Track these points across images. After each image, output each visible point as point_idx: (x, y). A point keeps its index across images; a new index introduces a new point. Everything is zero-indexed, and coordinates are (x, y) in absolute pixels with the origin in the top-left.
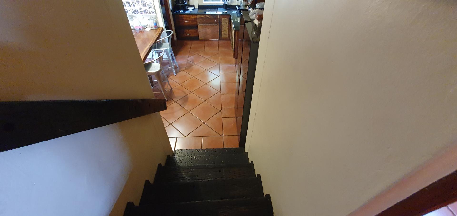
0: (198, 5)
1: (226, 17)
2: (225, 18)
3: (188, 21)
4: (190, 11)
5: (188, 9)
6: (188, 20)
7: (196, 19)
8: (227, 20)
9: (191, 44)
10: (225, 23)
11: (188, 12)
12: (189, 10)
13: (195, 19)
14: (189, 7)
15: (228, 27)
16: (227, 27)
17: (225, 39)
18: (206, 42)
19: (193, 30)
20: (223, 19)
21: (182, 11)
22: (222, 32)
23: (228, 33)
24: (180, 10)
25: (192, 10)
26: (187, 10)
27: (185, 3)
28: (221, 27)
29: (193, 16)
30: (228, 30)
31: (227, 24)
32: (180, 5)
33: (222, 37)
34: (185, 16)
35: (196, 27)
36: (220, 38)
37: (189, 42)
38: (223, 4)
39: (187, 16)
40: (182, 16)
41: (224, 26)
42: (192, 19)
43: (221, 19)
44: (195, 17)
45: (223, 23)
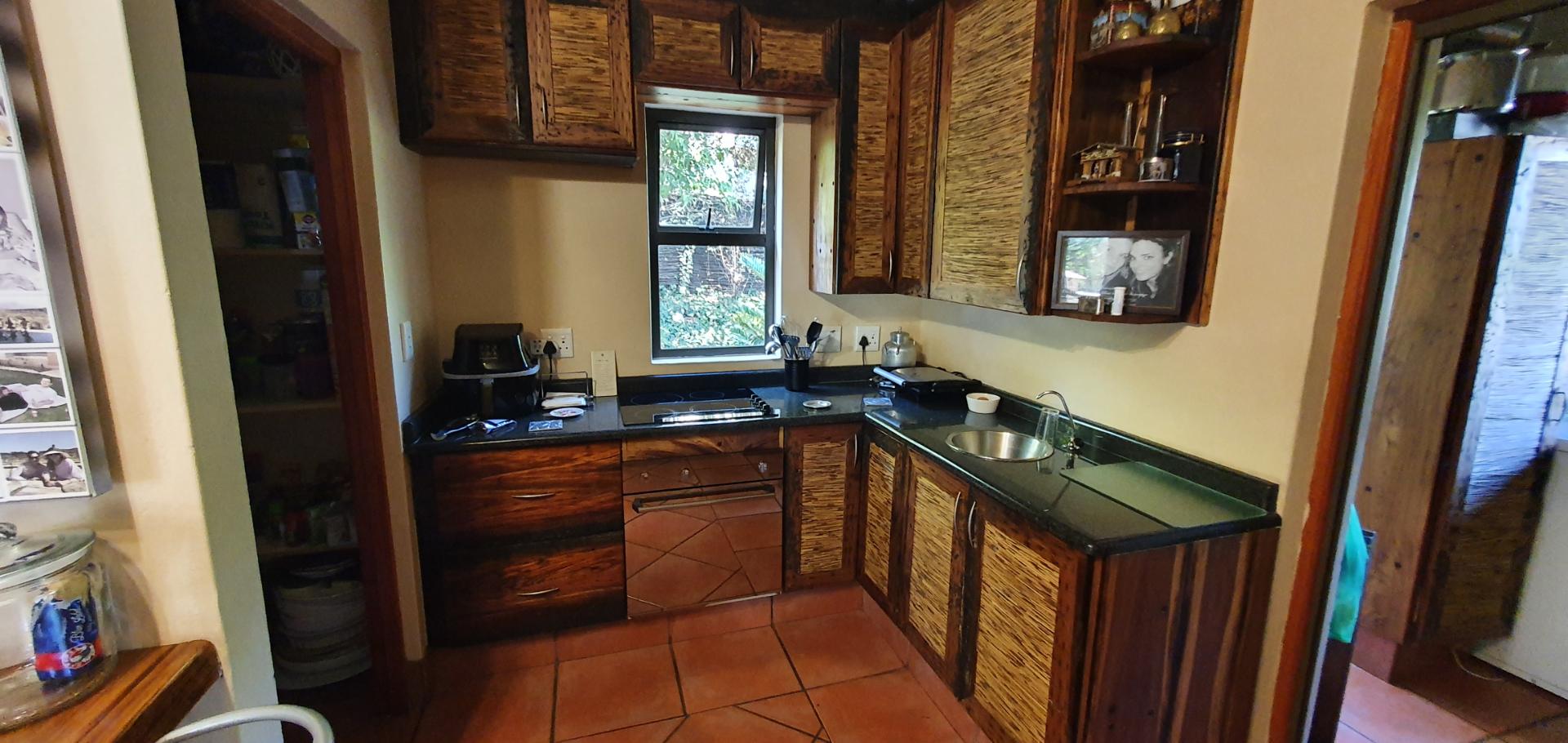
1: (828, 439)
2: (828, 445)
3: (550, 491)
4: (564, 419)
5: (546, 404)
6: (544, 485)
7: (619, 467)
8: (839, 453)
9: (557, 662)
10: (827, 478)
11: (548, 425)
12: (552, 413)
13: (602, 469)
14: (549, 395)
15: (847, 497)
16: (840, 502)
17: (822, 582)
18: (680, 626)
19: (582, 557)
20: (809, 451)
21: (501, 423)
22: (800, 541)
23: (845, 540)
24: (486, 418)
25: (581, 412)
26: (541, 413)
27: (527, 369)
28: (799, 503)
29: (592, 447)
30: (848, 518)
31: (842, 477)
32: (488, 380)
33: (805, 568)
34: (523, 455)
35: (610, 526)
36: (789, 585)
37: (541, 649)
38: (782, 366)
39: (542, 456)
40: (501, 455)
41: (815, 495)
42: (577, 470)
43: (799, 455)
44: (603, 456)
45: (814, 479)
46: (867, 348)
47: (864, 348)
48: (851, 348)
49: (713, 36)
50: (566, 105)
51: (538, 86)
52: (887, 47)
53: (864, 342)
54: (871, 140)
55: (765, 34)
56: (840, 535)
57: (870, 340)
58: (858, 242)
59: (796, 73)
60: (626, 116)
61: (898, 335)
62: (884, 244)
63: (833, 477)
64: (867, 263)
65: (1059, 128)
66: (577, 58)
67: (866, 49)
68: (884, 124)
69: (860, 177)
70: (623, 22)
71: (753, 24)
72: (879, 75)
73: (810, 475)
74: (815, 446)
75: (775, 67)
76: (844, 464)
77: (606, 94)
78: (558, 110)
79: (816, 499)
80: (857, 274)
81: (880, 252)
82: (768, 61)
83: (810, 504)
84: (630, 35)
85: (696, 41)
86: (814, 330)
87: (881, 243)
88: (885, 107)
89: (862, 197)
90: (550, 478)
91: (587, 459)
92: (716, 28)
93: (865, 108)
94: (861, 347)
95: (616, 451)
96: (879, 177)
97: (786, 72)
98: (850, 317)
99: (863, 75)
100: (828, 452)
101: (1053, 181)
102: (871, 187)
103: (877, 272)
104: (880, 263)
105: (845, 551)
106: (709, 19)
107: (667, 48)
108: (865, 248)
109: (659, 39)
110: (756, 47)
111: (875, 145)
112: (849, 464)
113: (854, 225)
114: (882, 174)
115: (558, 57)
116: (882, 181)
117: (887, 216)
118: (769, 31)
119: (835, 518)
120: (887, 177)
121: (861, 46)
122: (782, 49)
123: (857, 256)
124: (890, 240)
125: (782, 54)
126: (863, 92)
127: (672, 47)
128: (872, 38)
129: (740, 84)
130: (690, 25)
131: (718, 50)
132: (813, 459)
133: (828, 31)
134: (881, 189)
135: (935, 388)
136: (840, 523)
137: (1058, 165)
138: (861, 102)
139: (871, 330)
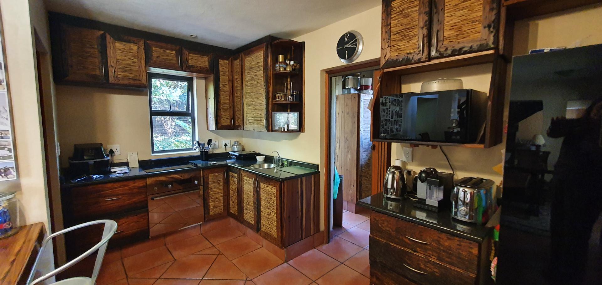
0: (139, 161)
1: (216, 172)
2: (217, 174)
3: (120, 197)
6: (117, 195)
7: (146, 187)
8: (220, 177)
9: (122, 259)
10: (217, 184)
11: (117, 175)
12: (117, 172)
13: (139, 188)
14: (112, 168)
15: (223, 189)
16: (222, 191)
17: (216, 217)
18: (169, 239)
19: (133, 218)
20: (211, 176)
21: (98, 176)
22: (209, 205)
23: (224, 203)
24: (93, 174)
25: (126, 171)
26: (112, 172)
27: (104, 158)
28: (208, 193)
29: (136, 181)
30: (224, 196)
31: (221, 184)
32: (91, 162)
33: (211, 213)
35: (143, 207)
36: (207, 219)
37: (114, 255)
38: (199, 154)
39: (117, 185)
40: (100, 186)
41: (213, 190)
42: (130, 189)
43: (208, 178)
44: (140, 184)
45: (213, 185)
46: (227, 147)
47: (226, 147)
48: (222, 147)
49: (173, 55)
50: (122, 72)
51: (111, 66)
52: (227, 62)
53: (226, 145)
54: (224, 86)
55: (190, 55)
56: (222, 201)
57: (227, 144)
58: (222, 115)
59: (200, 67)
60: (144, 76)
61: (236, 142)
62: (230, 116)
63: (219, 184)
64: (225, 121)
65: (271, 89)
66: (126, 58)
67: (221, 62)
68: (228, 82)
69: (221, 97)
70: (142, 49)
71: (186, 52)
72: (225, 69)
73: (211, 184)
74: (212, 175)
75: (194, 64)
76: (222, 180)
77: (137, 69)
78: (119, 73)
79: (214, 191)
80: (222, 124)
81: (229, 118)
82: (191, 63)
83: (212, 193)
84: (145, 53)
85: (168, 56)
86: (210, 141)
87: (229, 115)
88: (228, 77)
89: (223, 102)
90: (120, 192)
91: (134, 185)
92: (174, 52)
93: (222, 77)
94: (225, 147)
95: (145, 181)
96: (227, 97)
97: (197, 66)
98: (221, 138)
99: (221, 68)
100: (216, 176)
101: (270, 100)
102: (225, 99)
103: (229, 123)
104: (229, 121)
105: (224, 206)
106: (172, 50)
107: (158, 57)
108: (224, 117)
109: (155, 54)
110: (187, 58)
111: (225, 88)
112: (223, 179)
113: (221, 110)
114: (228, 96)
115: (119, 57)
116: (228, 98)
117: (230, 107)
118: (191, 54)
119: (220, 196)
120: (230, 96)
121: (219, 61)
122: (195, 60)
123: (222, 119)
124: (232, 114)
125: (196, 61)
126: (221, 73)
127: (159, 57)
128: (223, 58)
129: (182, 69)
130: (165, 51)
131: (175, 59)
132: (212, 179)
133: (209, 56)
134: (228, 100)
135: (247, 155)
136: (222, 198)
137: (271, 97)
138: (221, 76)
139: (227, 141)
